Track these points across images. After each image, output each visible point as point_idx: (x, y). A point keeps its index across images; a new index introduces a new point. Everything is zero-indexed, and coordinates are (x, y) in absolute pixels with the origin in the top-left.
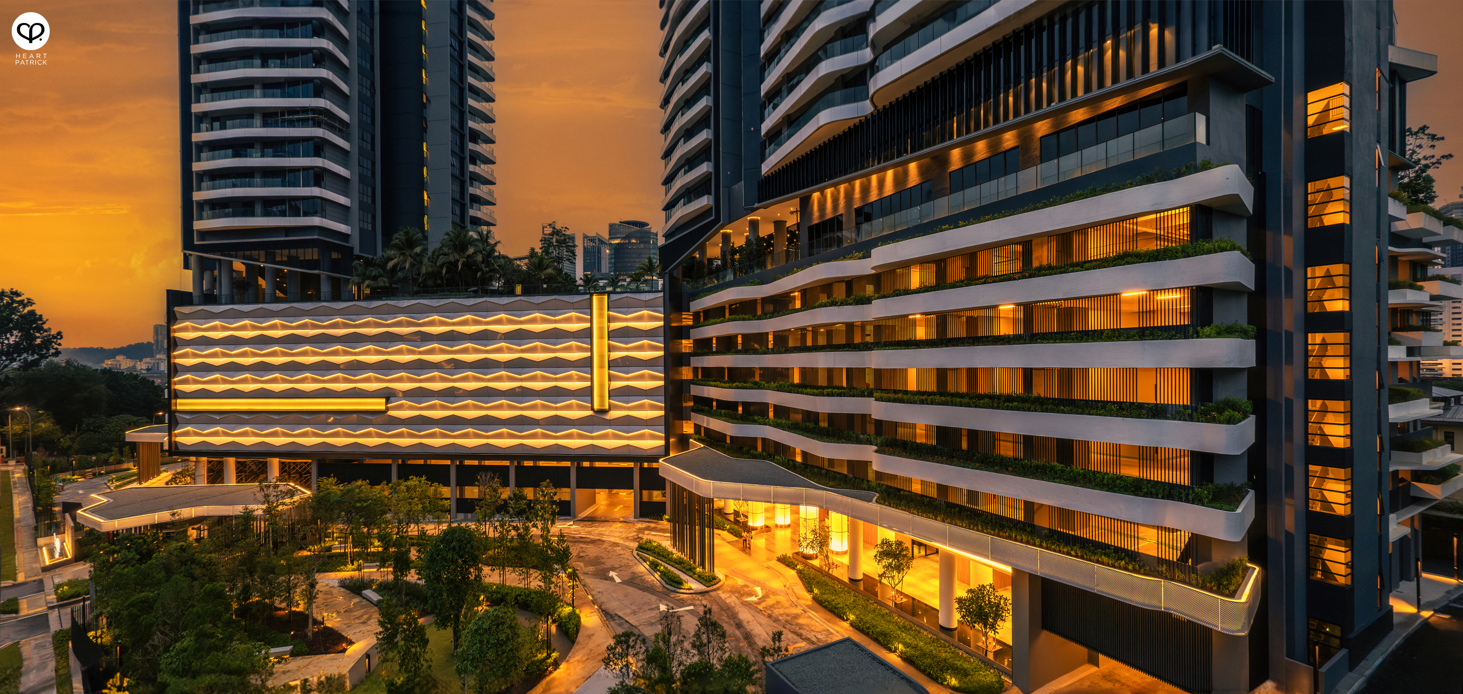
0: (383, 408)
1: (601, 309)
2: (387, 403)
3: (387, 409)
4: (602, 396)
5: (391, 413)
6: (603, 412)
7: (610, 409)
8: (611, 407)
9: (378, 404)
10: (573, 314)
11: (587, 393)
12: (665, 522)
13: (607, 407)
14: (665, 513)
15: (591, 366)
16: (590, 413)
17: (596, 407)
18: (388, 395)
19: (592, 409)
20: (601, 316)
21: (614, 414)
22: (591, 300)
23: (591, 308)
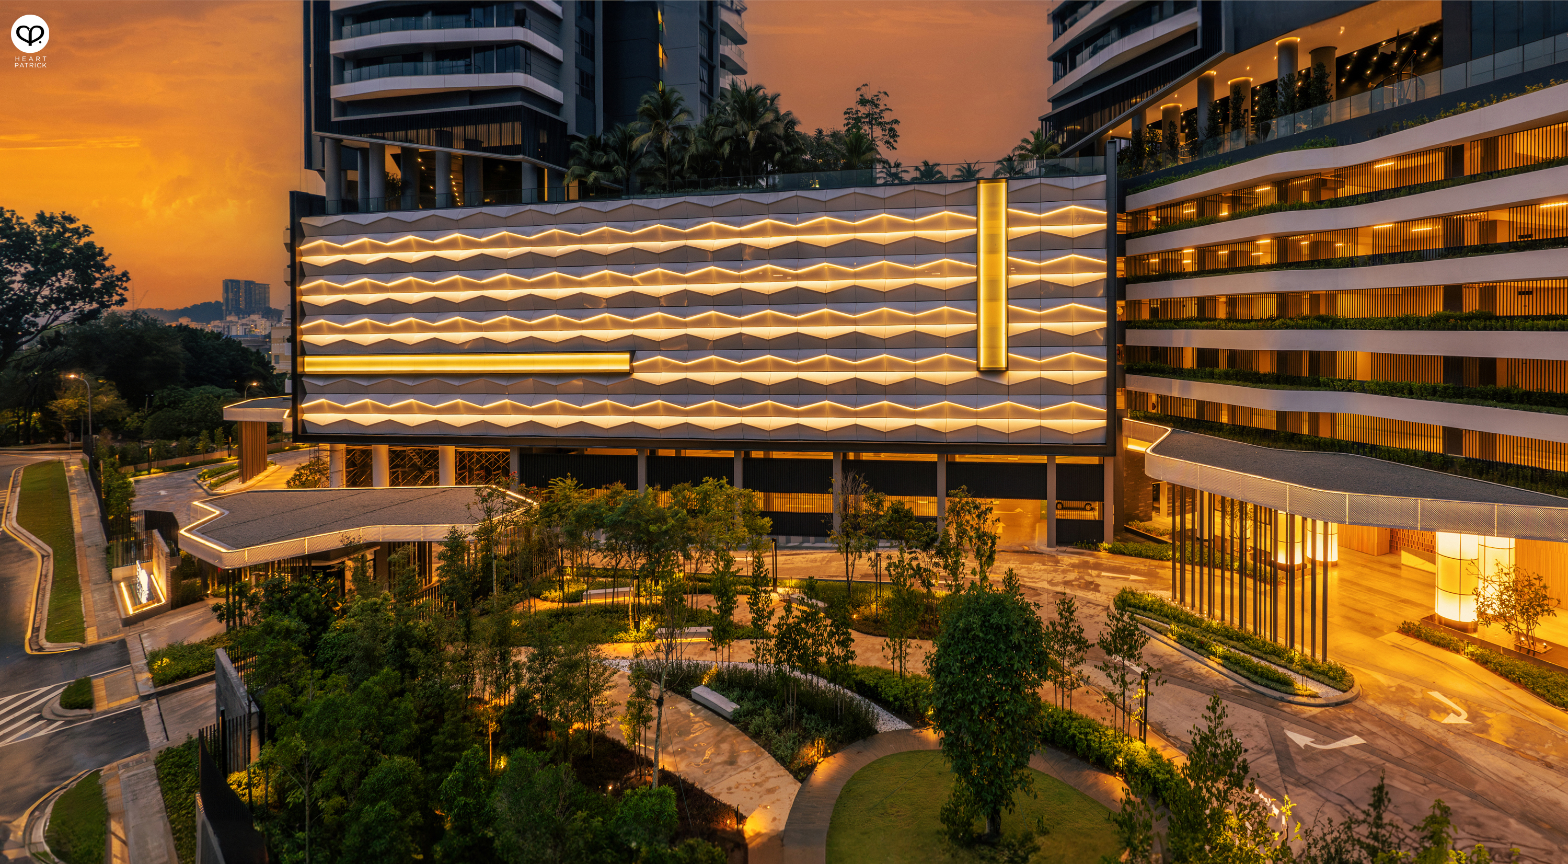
0: (626, 367)
1: (993, 204)
2: (632, 360)
3: (633, 370)
4: (993, 348)
5: (637, 375)
6: (995, 372)
7: (1007, 369)
8: (1012, 365)
9: (618, 362)
10: (946, 213)
11: (969, 342)
12: (1103, 554)
13: (1003, 364)
14: (1102, 541)
15: (975, 298)
16: (973, 374)
17: (983, 365)
18: (634, 347)
19: (978, 369)
20: (993, 215)
21: (1016, 376)
22: (976, 190)
23: (975, 203)
